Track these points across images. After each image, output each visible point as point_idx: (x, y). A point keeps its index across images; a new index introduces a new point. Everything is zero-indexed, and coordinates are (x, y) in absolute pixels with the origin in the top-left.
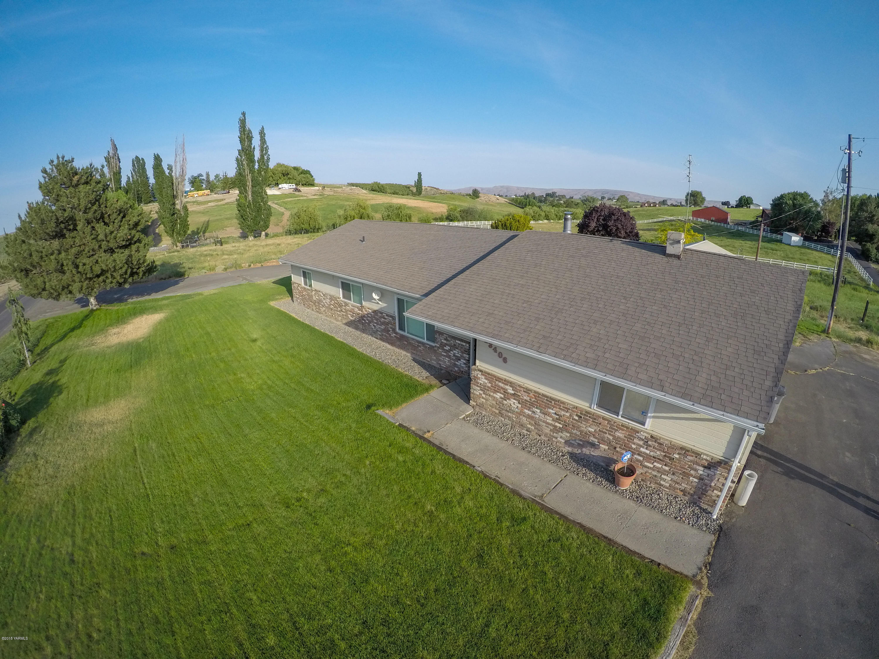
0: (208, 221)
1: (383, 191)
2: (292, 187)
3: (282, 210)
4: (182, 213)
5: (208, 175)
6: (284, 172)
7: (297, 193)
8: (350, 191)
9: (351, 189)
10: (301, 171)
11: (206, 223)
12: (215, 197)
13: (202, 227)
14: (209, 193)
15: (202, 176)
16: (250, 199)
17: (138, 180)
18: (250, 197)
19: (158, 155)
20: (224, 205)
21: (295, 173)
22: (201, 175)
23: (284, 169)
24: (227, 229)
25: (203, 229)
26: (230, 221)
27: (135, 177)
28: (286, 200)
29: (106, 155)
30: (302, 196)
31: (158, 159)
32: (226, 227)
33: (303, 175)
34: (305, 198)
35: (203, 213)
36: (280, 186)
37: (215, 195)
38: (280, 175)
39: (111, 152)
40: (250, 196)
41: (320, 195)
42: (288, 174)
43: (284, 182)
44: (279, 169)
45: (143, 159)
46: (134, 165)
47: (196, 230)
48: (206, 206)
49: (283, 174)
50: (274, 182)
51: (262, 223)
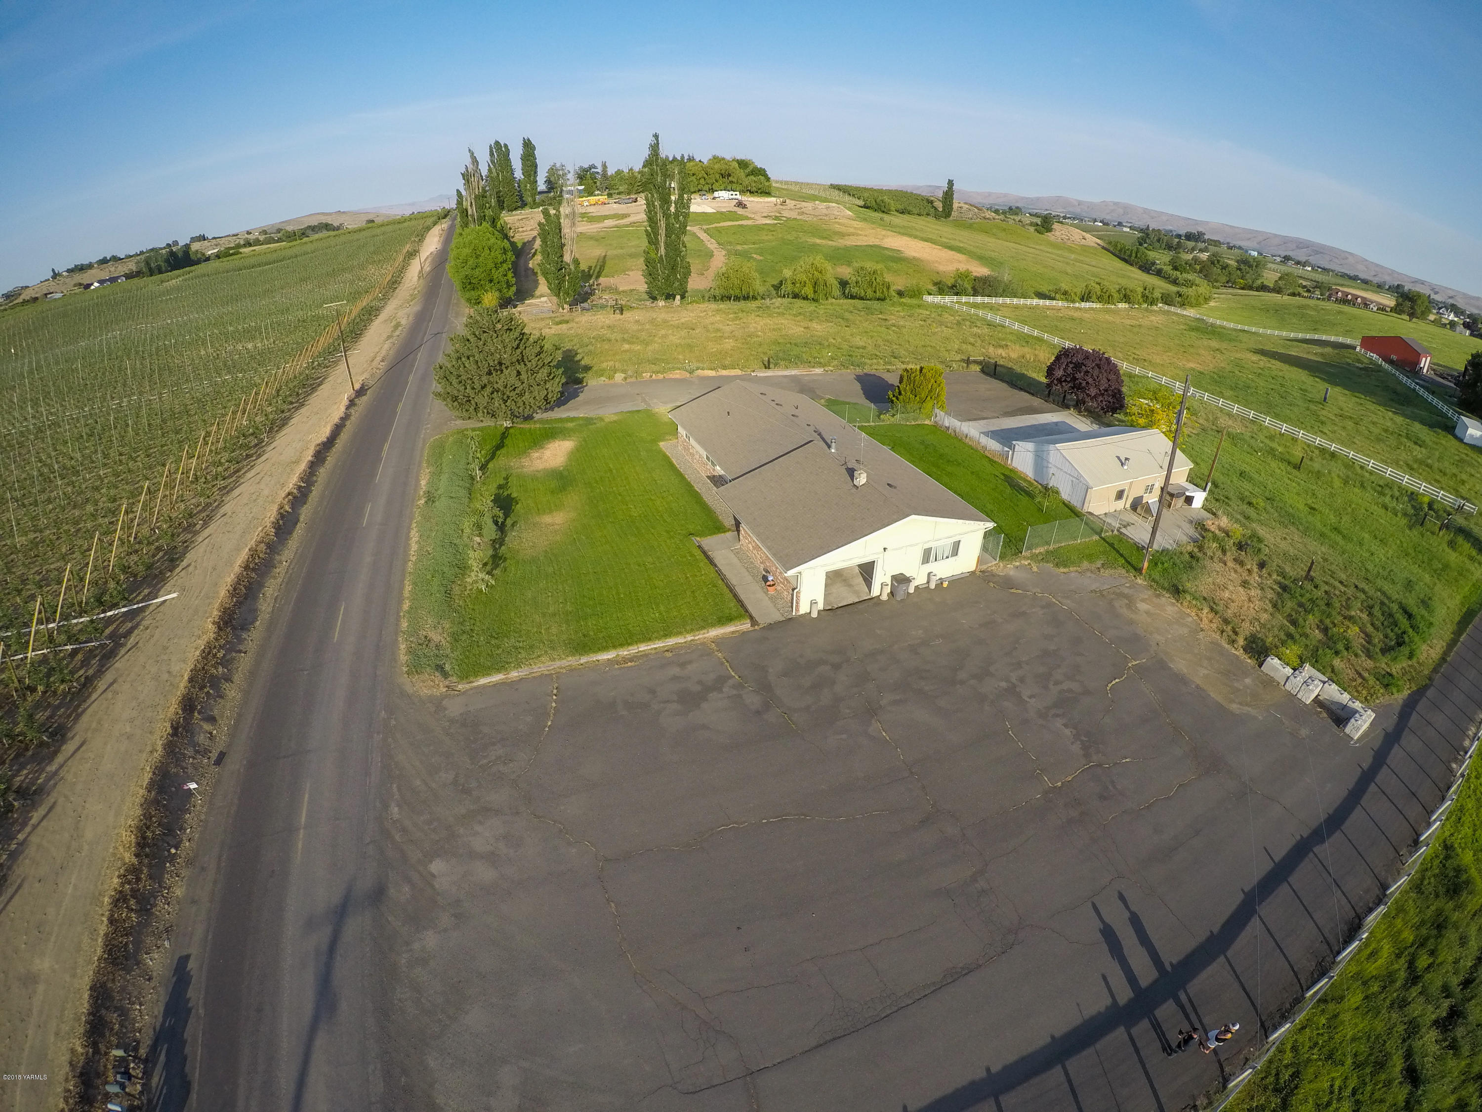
0: (605, 256)
1: (883, 209)
2: (734, 197)
3: (712, 244)
4: (572, 267)
5: (605, 166)
6: (723, 172)
7: (740, 211)
8: (825, 211)
9: (828, 208)
10: (751, 168)
11: (601, 260)
12: (614, 209)
13: (596, 266)
14: (606, 201)
15: (595, 167)
16: (663, 253)
17: (498, 175)
18: (662, 251)
19: (529, 140)
20: (627, 226)
21: (741, 174)
22: (593, 166)
23: (724, 167)
24: (630, 273)
25: (598, 269)
26: (635, 260)
27: (494, 171)
28: (722, 224)
29: (463, 170)
30: (748, 218)
31: (528, 145)
32: (628, 270)
33: (752, 177)
34: (749, 222)
35: (597, 240)
36: (716, 194)
37: (615, 206)
38: (717, 176)
39: (470, 167)
40: (663, 248)
41: (776, 218)
42: (729, 175)
43: (722, 187)
44: (716, 166)
45: (506, 146)
46: (492, 154)
47: (586, 270)
48: (601, 225)
49: (722, 175)
50: (706, 187)
51: (677, 284)
